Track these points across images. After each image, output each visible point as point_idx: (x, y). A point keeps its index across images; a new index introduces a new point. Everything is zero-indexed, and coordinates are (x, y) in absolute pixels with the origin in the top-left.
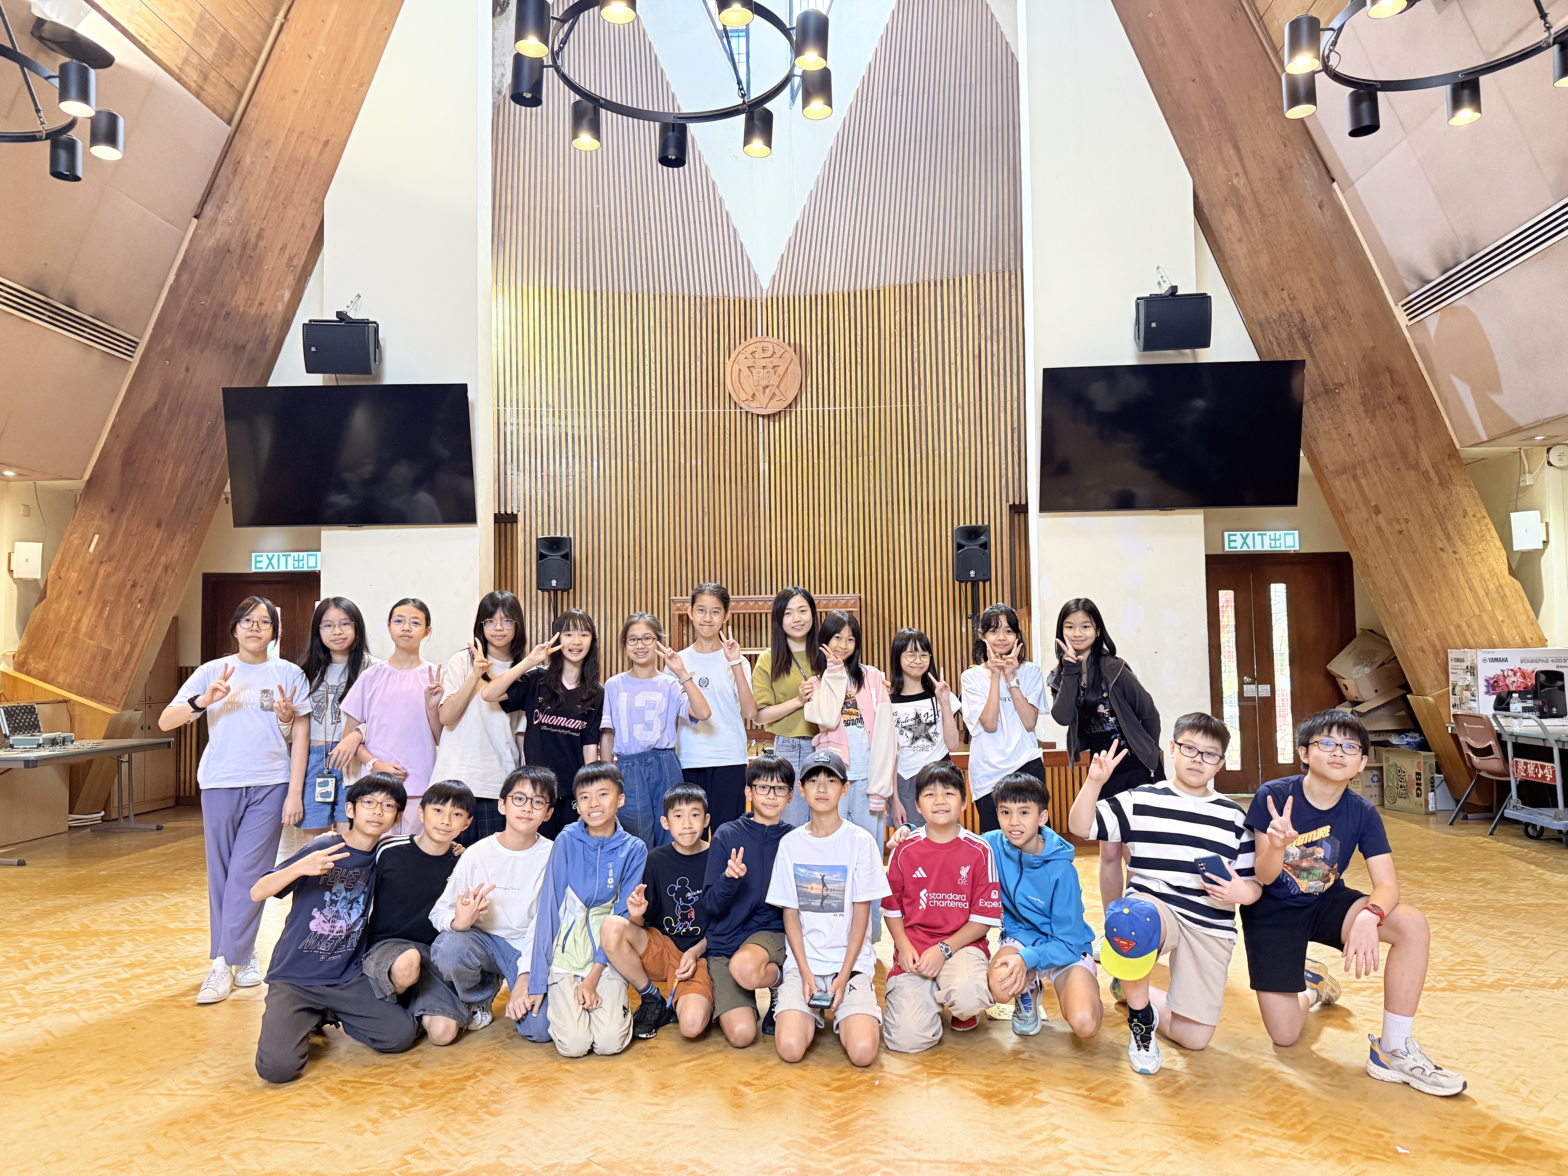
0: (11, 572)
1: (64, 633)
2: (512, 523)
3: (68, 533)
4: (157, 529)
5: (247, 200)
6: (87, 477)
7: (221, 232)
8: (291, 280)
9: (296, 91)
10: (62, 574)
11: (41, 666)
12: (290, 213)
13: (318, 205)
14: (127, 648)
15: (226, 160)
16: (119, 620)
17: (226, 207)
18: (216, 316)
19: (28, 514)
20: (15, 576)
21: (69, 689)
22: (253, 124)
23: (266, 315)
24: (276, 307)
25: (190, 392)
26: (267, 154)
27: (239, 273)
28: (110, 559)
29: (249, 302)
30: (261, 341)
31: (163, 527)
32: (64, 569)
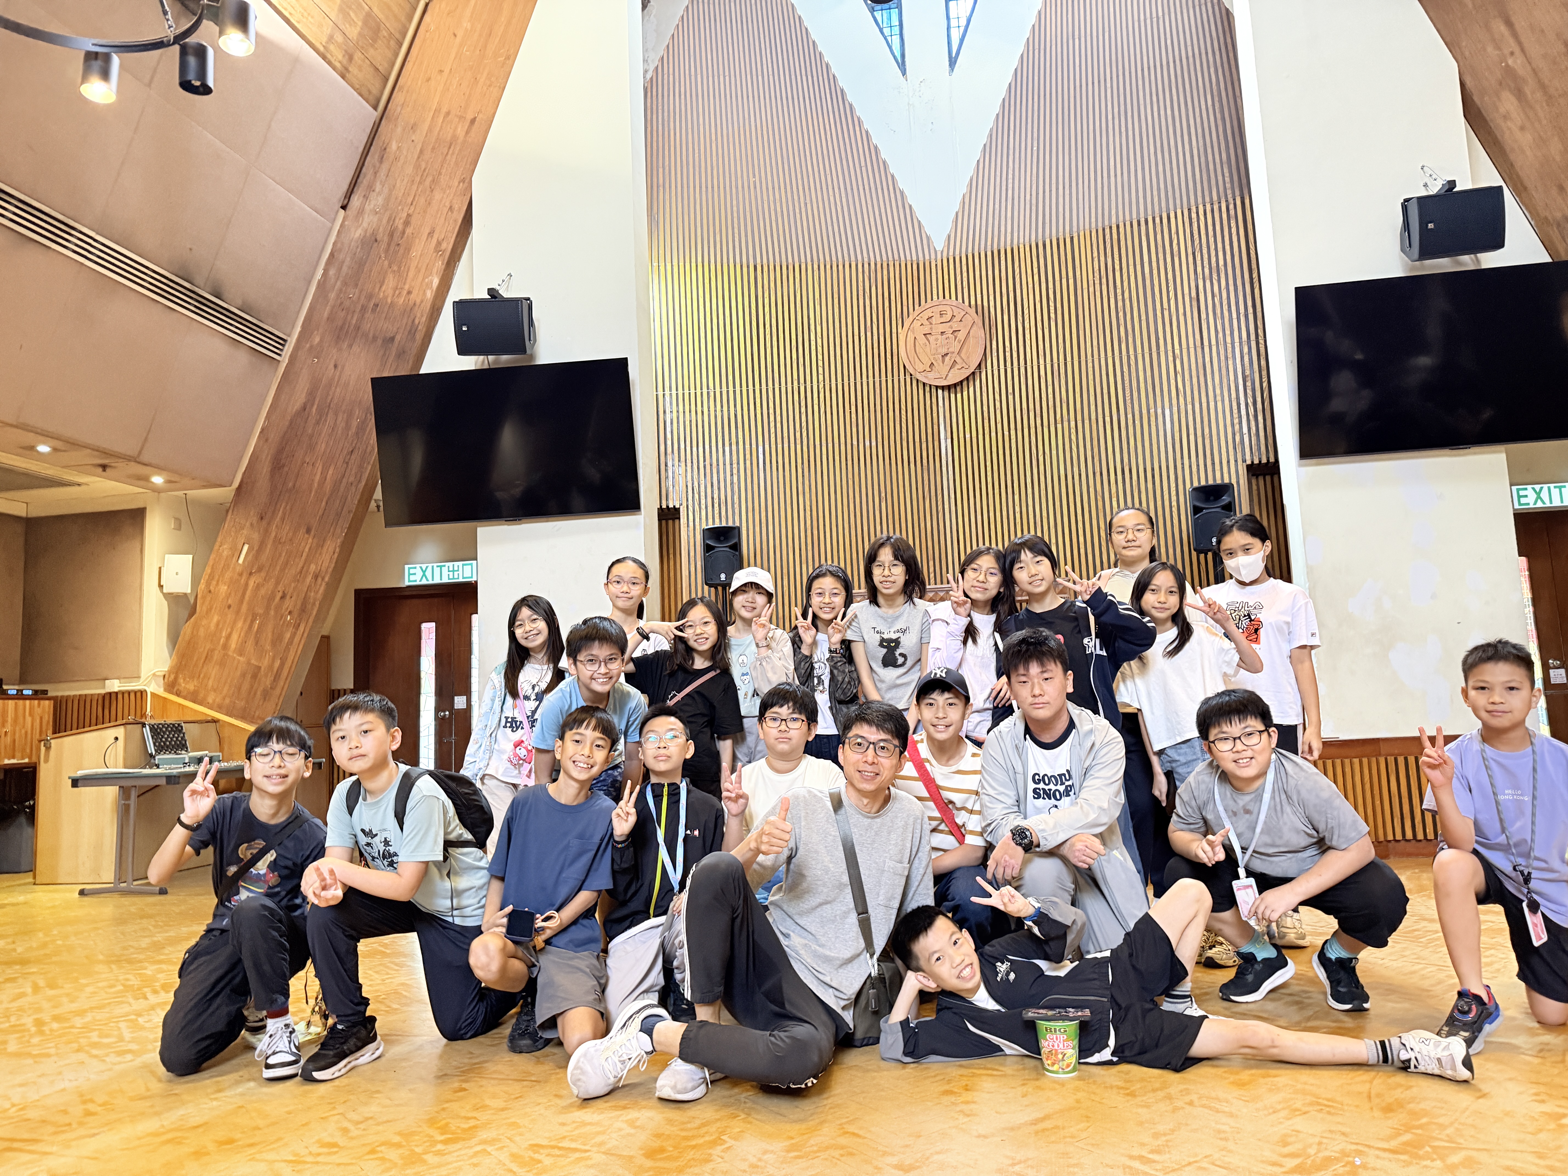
0: (161, 586)
1: (213, 650)
2: (673, 519)
3: (218, 544)
4: (306, 536)
5: (394, 187)
6: (236, 484)
7: (368, 222)
8: (440, 265)
9: (441, 71)
10: (212, 588)
11: (191, 687)
12: (437, 195)
13: (466, 184)
14: (277, 663)
15: (372, 148)
16: (268, 635)
17: (373, 195)
18: (364, 309)
19: (178, 527)
20: (165, 591)
21: (219, 709)
22: (399, 109)
23: (415, 304)
24: (424, 293)
25: (338, 390)
26: (413, 138)
27: (386, 263)
28: (260, 570)
29: (397, 292)
30: (410, 331)
31: (312, 533)
32: (214, 583)
